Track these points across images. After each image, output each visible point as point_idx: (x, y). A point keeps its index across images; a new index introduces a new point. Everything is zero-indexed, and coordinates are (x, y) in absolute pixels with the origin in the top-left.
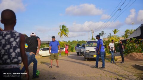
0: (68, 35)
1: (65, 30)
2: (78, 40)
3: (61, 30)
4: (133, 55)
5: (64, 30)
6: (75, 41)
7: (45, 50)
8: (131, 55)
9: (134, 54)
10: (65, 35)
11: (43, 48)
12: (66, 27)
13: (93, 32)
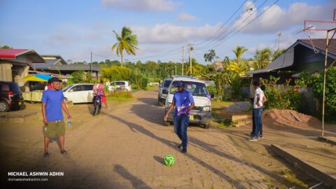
0: (136, 51)
1: (128, 39)
2: (159, 61)
3: (119, 39)
4: (272, 115)
5: (126, 38)
6: (154, 64)
7: (80, 90)
8: (266, 115)
9: (273, 112)
10: (129, 52)
11: (75, 85)
12: (130, 32)
13: (192, 49)
